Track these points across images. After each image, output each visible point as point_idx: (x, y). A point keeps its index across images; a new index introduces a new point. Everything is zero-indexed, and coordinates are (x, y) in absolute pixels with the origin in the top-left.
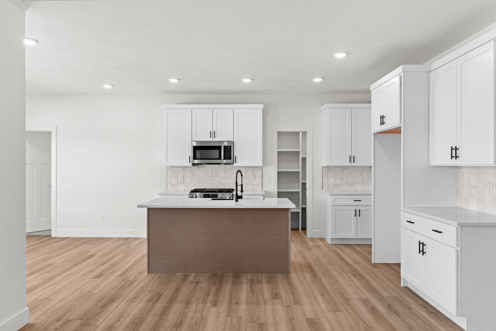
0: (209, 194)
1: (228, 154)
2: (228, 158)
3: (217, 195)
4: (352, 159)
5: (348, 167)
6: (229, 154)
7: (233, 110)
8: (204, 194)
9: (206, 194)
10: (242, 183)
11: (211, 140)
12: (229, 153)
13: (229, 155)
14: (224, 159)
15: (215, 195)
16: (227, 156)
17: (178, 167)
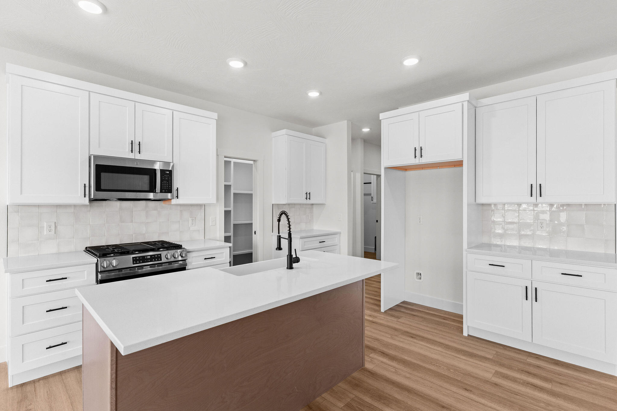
0: (144, 256)
1: (166, 184)
2: (167, 191)
3: (159, 256)
4: (308, 196)
5: (303, 204)
6: (168, 184)
7: (171, 111)
8: (133, 258)
9: (138, 257)
11: (131, 156)
12: (169, 182)
13: (168, 186)
14: (161, 192)
15: (156, 256)
16: (164, 187)
17: (39, 206)
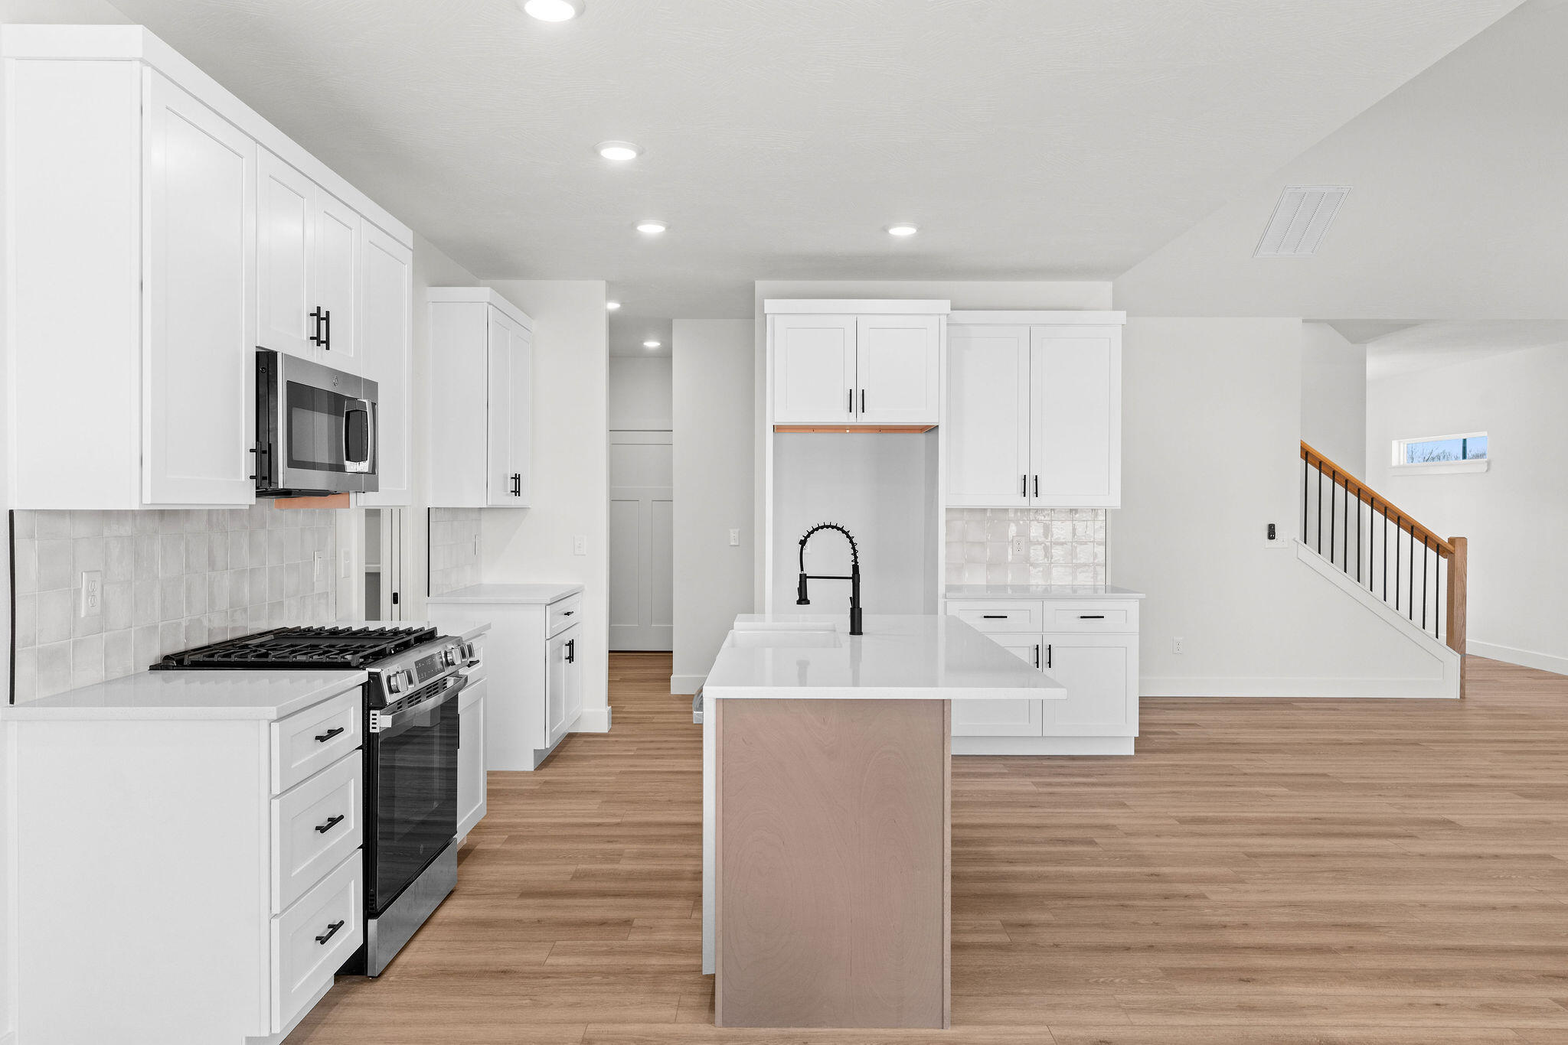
7: (359, 218)
10: (802, 570)
